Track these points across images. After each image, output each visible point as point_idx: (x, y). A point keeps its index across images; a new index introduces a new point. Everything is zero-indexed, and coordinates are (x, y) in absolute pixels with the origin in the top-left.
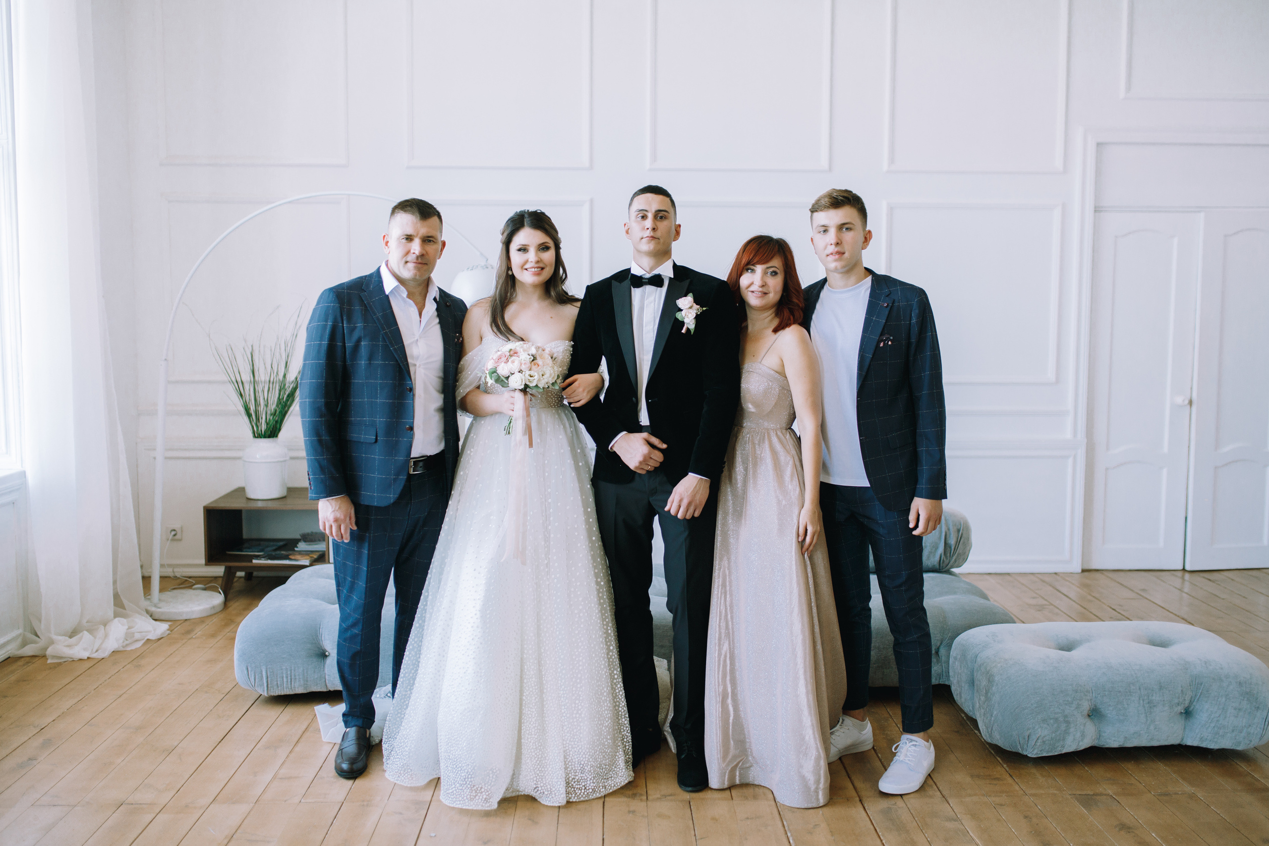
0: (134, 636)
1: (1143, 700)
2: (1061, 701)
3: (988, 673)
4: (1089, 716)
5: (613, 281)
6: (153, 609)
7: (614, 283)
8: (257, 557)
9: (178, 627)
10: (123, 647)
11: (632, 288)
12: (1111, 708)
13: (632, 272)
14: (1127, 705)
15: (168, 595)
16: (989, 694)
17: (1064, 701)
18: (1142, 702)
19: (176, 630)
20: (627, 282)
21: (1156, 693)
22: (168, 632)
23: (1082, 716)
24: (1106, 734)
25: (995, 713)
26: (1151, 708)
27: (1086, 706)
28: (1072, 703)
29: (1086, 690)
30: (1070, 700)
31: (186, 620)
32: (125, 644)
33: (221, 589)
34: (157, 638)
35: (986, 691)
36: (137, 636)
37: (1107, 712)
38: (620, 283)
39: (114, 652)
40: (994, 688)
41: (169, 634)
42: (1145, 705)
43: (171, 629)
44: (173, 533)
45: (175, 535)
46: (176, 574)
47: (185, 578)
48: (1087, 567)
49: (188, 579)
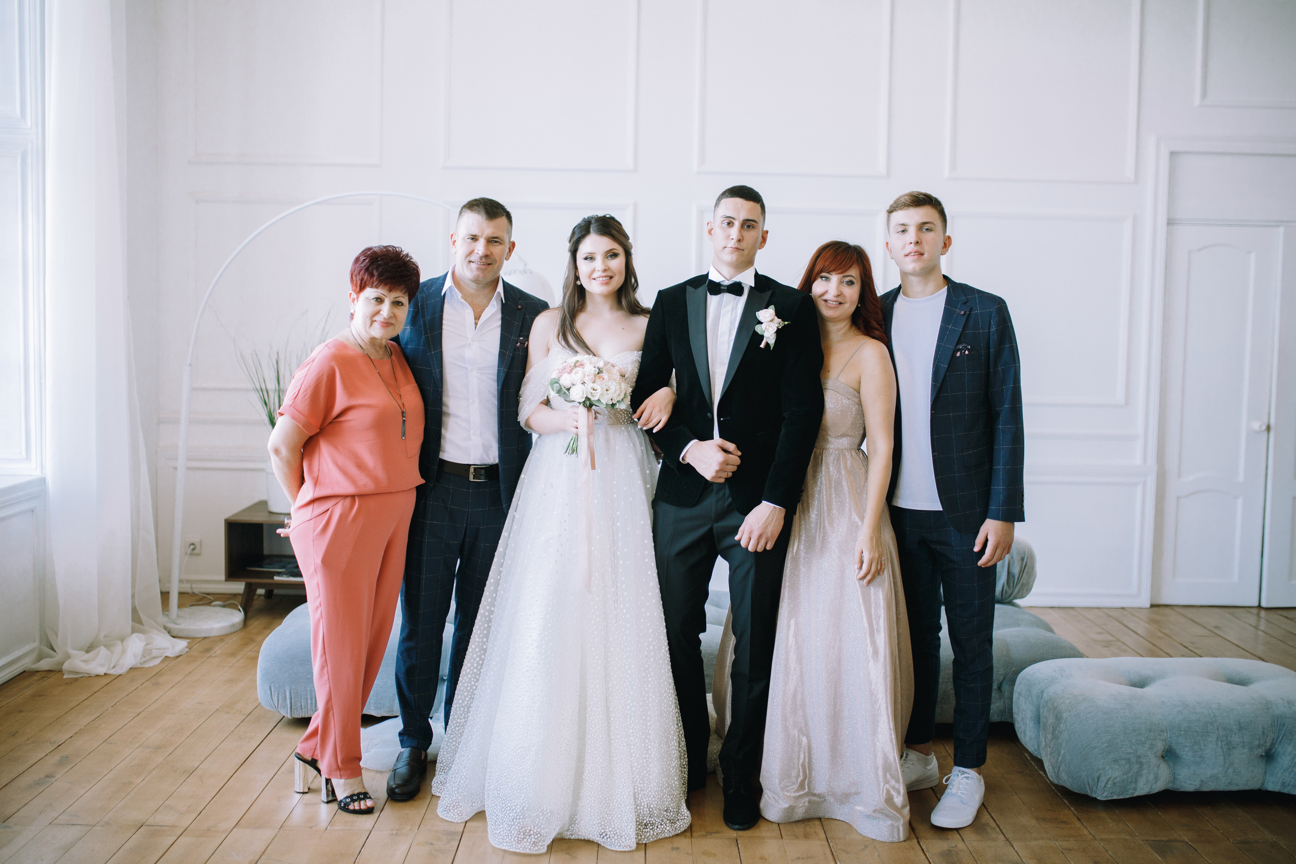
0: (152, 653)
1: (1222, 741)
2: (1134, 741)
3: (1056, 709)
4: (1163, 757)
5: (687, 286)
6: (170, 625)
7: (689, 288)
8: (279, 574)
9: (197, 645)
10: (141, 664)
11: (708, 294)
12: (1187, 749)
13: (710, 277)
14: (1205, 745)
15: (187, 610)
16: (1057, 732)
17: (1137, 740)
18: (1220, 743)
19: (194, 647)
20: (704, 288)
21: (1235, 734)
22: (187, 650)
23: (1156, 757)
24: (1181, 777)
25: (1063, 752)
26: (1229, 749)
27: (1160, 746)
28: (1146, 743)
29: (1160, 729)
30: (1143, 739)
31: (205, 638)
32: (142, 661)
33: (241, 607)
34: (176, 655)
35: (1053, 728)
36: (155, 653)
37: (1182, 753)
38: (696, 289)
39: (132, 669)
40: (1061, 726)
41: (187, 652)
42: (1223, 746)
43: (190, 647)
44: (192, 547)
45: (194, 549)
46: (196, 591)
47: (204, 595)
48: (1156, 602)
49: (206, 595)
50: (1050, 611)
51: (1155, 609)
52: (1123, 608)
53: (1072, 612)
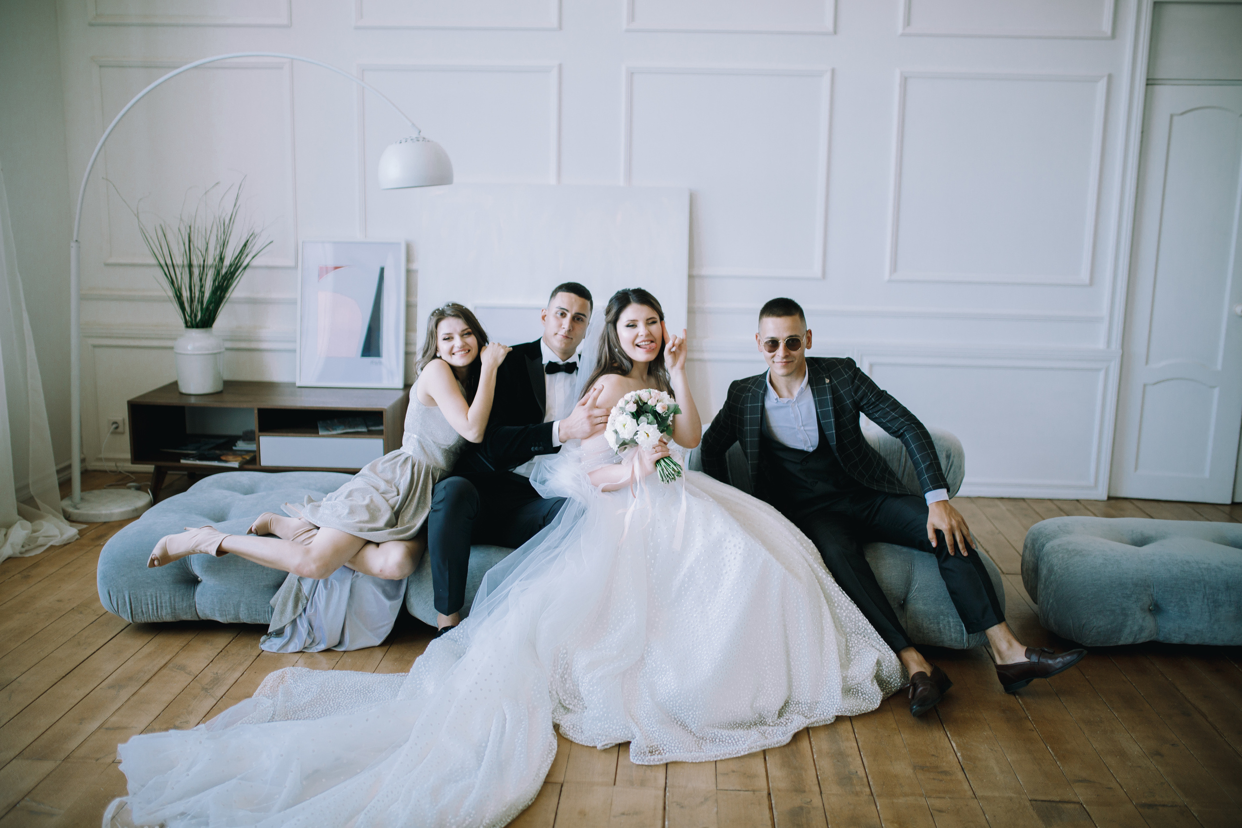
0: (36, 541)
6: (71, 510)
8: (187, 456)
9: (93, 531)
10: (21, 553)
15: (88, 495)
19: (88, 534)
22: (78, 536)
31: (105, 523)
32: (24, 550)
33: (151, 490)
34: (62, 544)
36: (41, 541)
39: (9, 558)
41: (77, 539)
43: (81, 533)
44: (114, 426)
45: (117, 428)
46: (120, 469)
47: (128, 474)
48: (1113, 494)
49: (130, 475)
50: (999, 503)
51: (1113, 502)
52: (1078, 501)
53: (1023, 505)
